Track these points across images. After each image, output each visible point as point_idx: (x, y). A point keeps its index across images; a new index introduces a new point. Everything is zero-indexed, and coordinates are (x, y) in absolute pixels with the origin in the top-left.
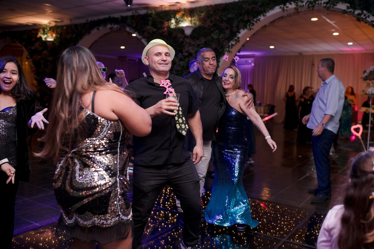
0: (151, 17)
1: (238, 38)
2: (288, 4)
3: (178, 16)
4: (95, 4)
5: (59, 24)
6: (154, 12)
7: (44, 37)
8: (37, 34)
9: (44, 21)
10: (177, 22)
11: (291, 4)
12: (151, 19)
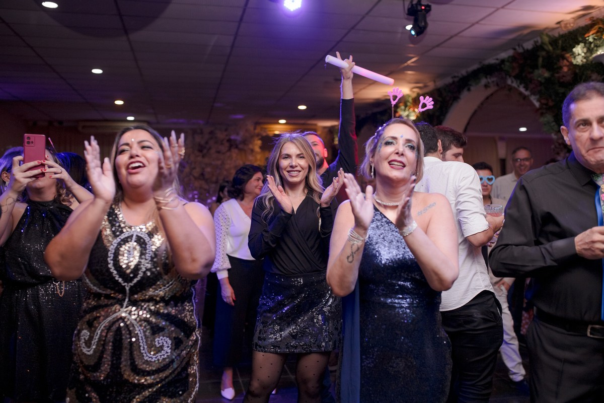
0: (543, 49)
3: (590, 37)
4: (438, 46)
6: (546, 39)
7: (404, 115)
8: (396, 111)
10: (591, 50)
12: (544, 53)
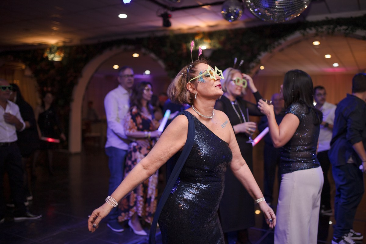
0: (169, 39)
1: (259, 60)
2: (308, 30)
3: (197, 39)
5: (68, 44)
6: (171, 35)
7: (51, 57)
8: (43, 54)
9: (52, 41)
10: (196, 44)
11: (311, 29)
12: (168, 41)
